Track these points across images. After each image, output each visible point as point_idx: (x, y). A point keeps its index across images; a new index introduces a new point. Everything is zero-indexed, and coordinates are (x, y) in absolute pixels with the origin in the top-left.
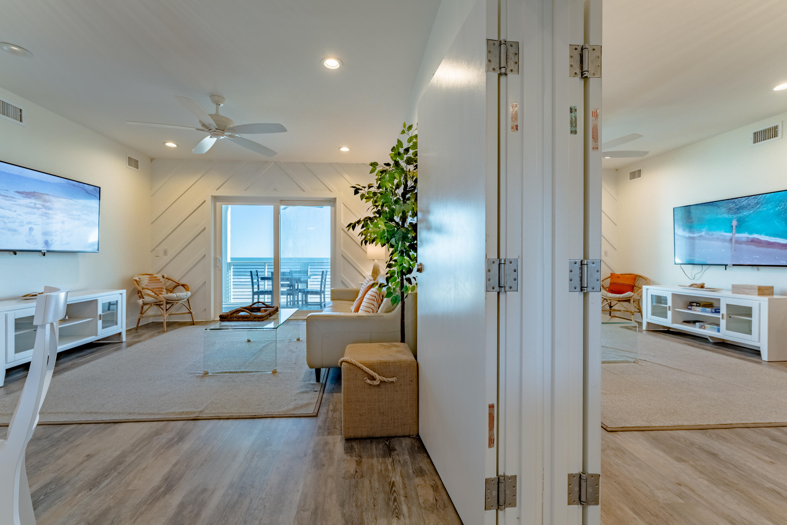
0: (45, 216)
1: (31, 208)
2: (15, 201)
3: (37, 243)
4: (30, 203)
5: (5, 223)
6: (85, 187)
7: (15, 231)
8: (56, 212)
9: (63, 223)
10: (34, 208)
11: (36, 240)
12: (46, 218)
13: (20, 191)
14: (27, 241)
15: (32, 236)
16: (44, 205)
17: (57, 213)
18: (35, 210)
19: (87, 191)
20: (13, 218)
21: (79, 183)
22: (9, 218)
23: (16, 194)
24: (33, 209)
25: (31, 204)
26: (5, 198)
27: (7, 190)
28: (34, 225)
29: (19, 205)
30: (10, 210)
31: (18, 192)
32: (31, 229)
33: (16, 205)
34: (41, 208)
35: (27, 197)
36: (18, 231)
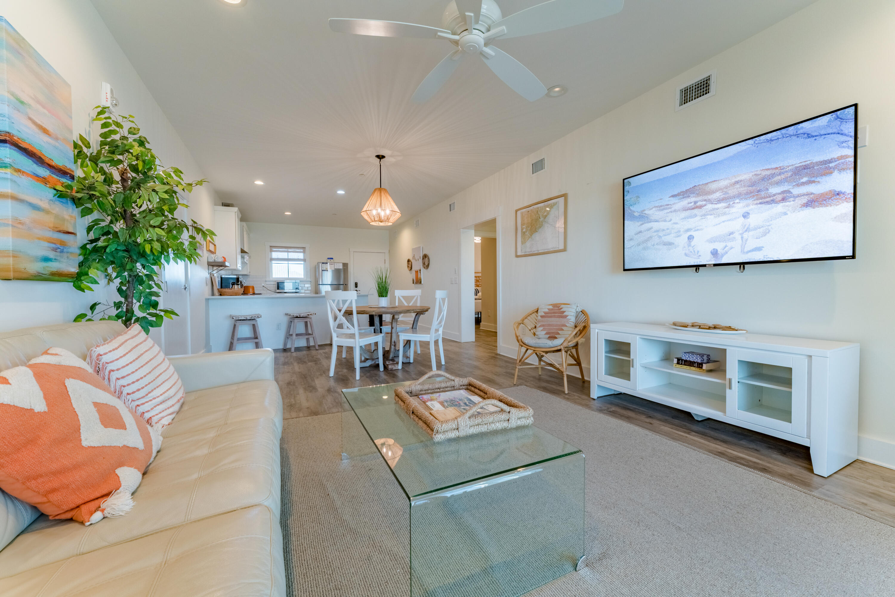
0: (711, 215)
1: (690, 209)
2: (670, 208)
3: (700, 256)
4: (688, 203)
5: (660, 237)
6: (802, 128)
7: (670, 244)
8: (731, 203)
9: (746, 216)
10: (693, 209)
11: (698, 252)
12: (712, 217)
13: (676, 193)
14: (686, 255)
15: (692, 247)
16: (709, 199)
17: (734, 203)
18: (696, 211)
19: (808, 134)
20: (668, 229)
21: (783, 131)
22: (663, 230)
23: (672, 198)
24: (693, 211)
25: (690, 205)
26: (659, 208)
27: (661, 199)
28: (695, 231)
29: (675, 211)
30: (665, 221)
31: (673, 196)
32: (690, 238)
33: (671, 212)
34: (705, 205)
35: (684, 198)
36: (673, 244)
